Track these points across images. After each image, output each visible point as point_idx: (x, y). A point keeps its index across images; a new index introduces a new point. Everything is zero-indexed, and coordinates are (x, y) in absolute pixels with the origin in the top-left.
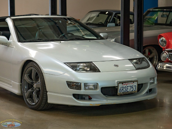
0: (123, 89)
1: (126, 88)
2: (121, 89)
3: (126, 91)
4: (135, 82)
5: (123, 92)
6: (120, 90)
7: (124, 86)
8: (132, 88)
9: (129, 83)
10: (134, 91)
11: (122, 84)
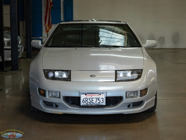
0: (87, 100)
1: (91, 100)
2: (85, 100)
3: (91, 103)
4: (101, 95)
5: (87, 102)
6: (83, 100)
7: (88, 97)
8: (98, 100)
9: (95, 95)
10: (101, 103)
11: (86, 95)
